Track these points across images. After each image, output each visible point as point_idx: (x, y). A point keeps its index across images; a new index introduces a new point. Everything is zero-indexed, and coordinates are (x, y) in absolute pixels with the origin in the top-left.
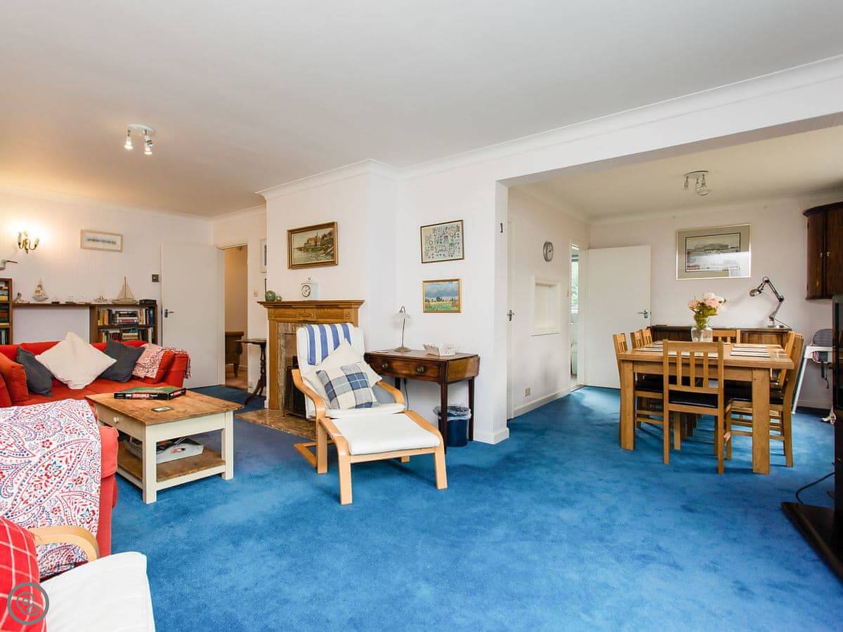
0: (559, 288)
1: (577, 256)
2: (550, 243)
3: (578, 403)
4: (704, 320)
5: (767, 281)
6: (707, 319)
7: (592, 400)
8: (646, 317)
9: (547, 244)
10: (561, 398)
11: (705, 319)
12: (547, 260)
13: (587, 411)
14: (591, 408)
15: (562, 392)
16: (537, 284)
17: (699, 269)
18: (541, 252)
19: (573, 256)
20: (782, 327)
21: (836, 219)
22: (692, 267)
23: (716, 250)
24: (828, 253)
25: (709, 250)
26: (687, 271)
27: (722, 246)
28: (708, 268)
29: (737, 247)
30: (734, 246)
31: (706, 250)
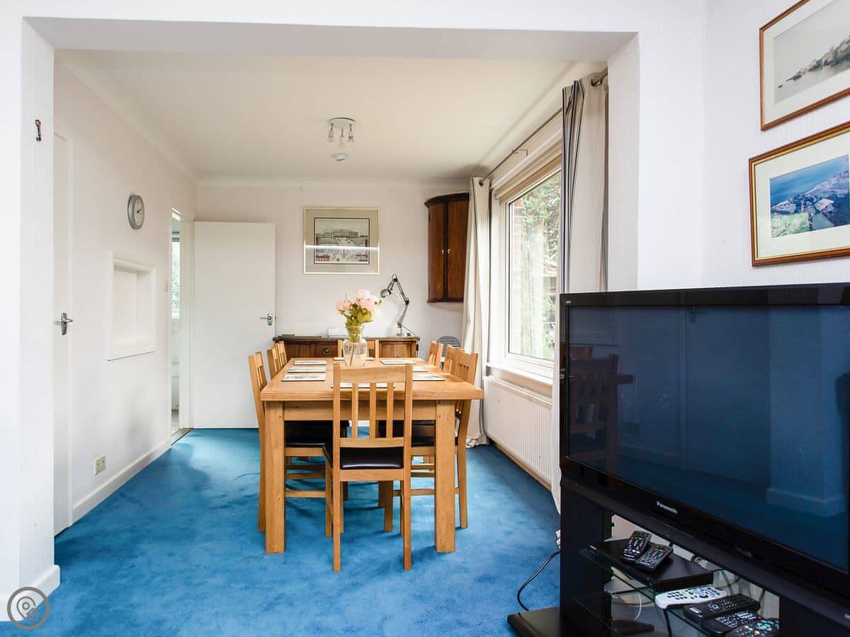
0: (153, 278)
1: (178, 233)
2: (139, 198)
3: (185, 467)
4: (357, 329)
5: (396, 280)
6: (360, 327)
7: (206, 455)
8: (270, 324)
9: (134, 199)
10: (157, 460)
11: (359, 327)
12: (134, 226)
13: (199, 480)
14: (205, 470)
15: (159, 447)
16: (117, 268)
17: (328, 260)
18: (123, 210)
19: (174, 233)
20: (409, 334)
21: (456, 212)
22: (321, 257)
23: (346, 237)
24: (449, 250)
25: (338, 237)
26: (316, 262)
27: (351, 233)
28: (338, 260)
29: (367, 236)
30: (365, 235)
31: (336, 237)
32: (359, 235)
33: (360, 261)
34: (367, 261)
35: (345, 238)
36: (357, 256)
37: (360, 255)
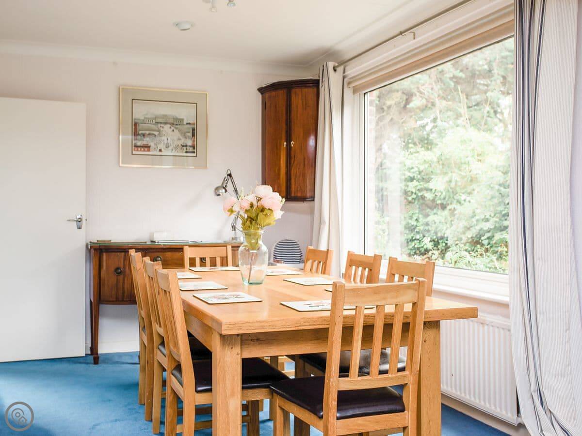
5: (230, 176)
8: (80, 228)
17: (149, 151)
21: (300, 102)
22: (140, 146)
23: (170, 123)
24: (292, 142)
25: (161, 123)
26: (134, 152)
27: (176, 119)
28: (160, 150)
29: (194, 124)
30: (191, 122)
31: (157, 123)
32: (185, 122)
33: (186, 152)
34: (194, 152)
35: (169, 126)
36: (183, 146)
37: (186, 146)
